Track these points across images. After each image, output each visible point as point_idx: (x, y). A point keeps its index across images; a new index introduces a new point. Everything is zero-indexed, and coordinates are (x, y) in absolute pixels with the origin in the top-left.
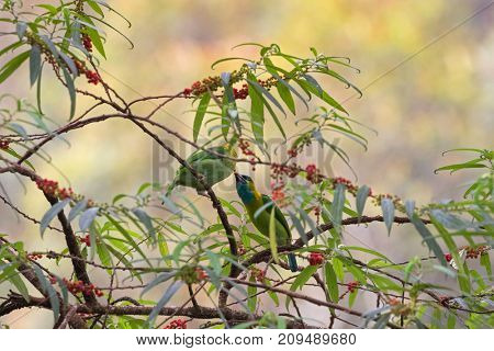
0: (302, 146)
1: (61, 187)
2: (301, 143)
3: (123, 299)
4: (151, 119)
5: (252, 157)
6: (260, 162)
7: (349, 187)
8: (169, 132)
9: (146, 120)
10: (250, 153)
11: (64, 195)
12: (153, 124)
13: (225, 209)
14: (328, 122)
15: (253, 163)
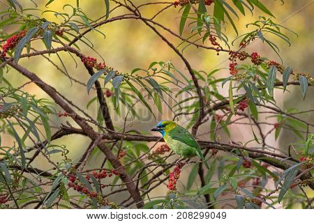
0: (249, 41)
1: (98, 62)
2: (248, 38)
3: (131, 131)
4: (153, 20)
5: (217, 46)
6: (222, 50)
7: (278, 68)
8: (165, 29)
9: (150, 21)
10: (216, 44)
11: (100, 68)
12: (154, 23)
13: (196, 76)
14: (266, 26)
15: (218, 50)
